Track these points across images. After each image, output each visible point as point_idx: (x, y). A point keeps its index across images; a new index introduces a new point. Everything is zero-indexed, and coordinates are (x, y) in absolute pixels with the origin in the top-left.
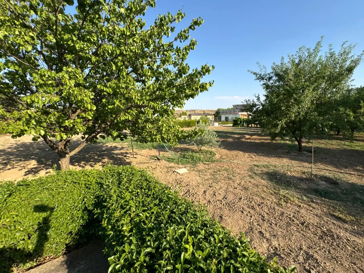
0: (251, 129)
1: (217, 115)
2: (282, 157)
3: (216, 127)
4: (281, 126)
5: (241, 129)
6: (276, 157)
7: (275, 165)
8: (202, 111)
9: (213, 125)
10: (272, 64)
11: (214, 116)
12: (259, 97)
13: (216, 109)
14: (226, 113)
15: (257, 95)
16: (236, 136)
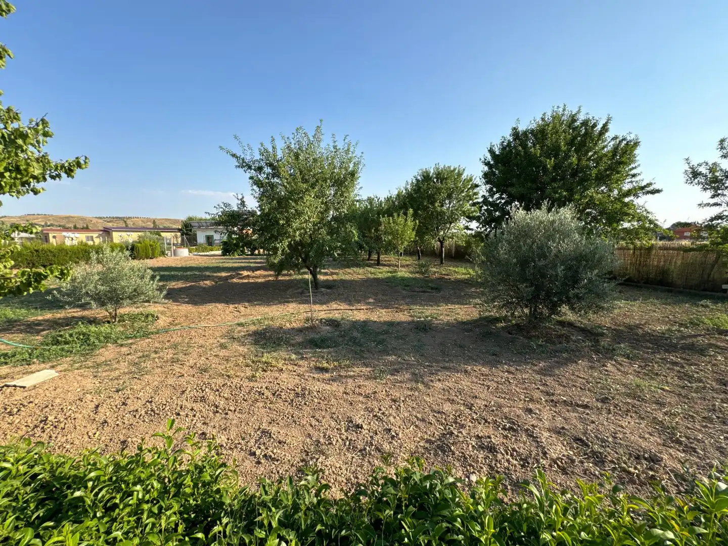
0: (256, 259)
1: (188, 232)
2: (288, 302)
3: (181, 259)
4: (283, 251)
5: (240, 259)
6: (280, 303)
7: (272, 318)
8: (148, 220)
9: (175, 255)
10: (260, 146)
11: (179, 234)
12: (244, 200)
13: (183, 217)
14: (207, 228)
15: (240, 197)
16: (224, 274)
